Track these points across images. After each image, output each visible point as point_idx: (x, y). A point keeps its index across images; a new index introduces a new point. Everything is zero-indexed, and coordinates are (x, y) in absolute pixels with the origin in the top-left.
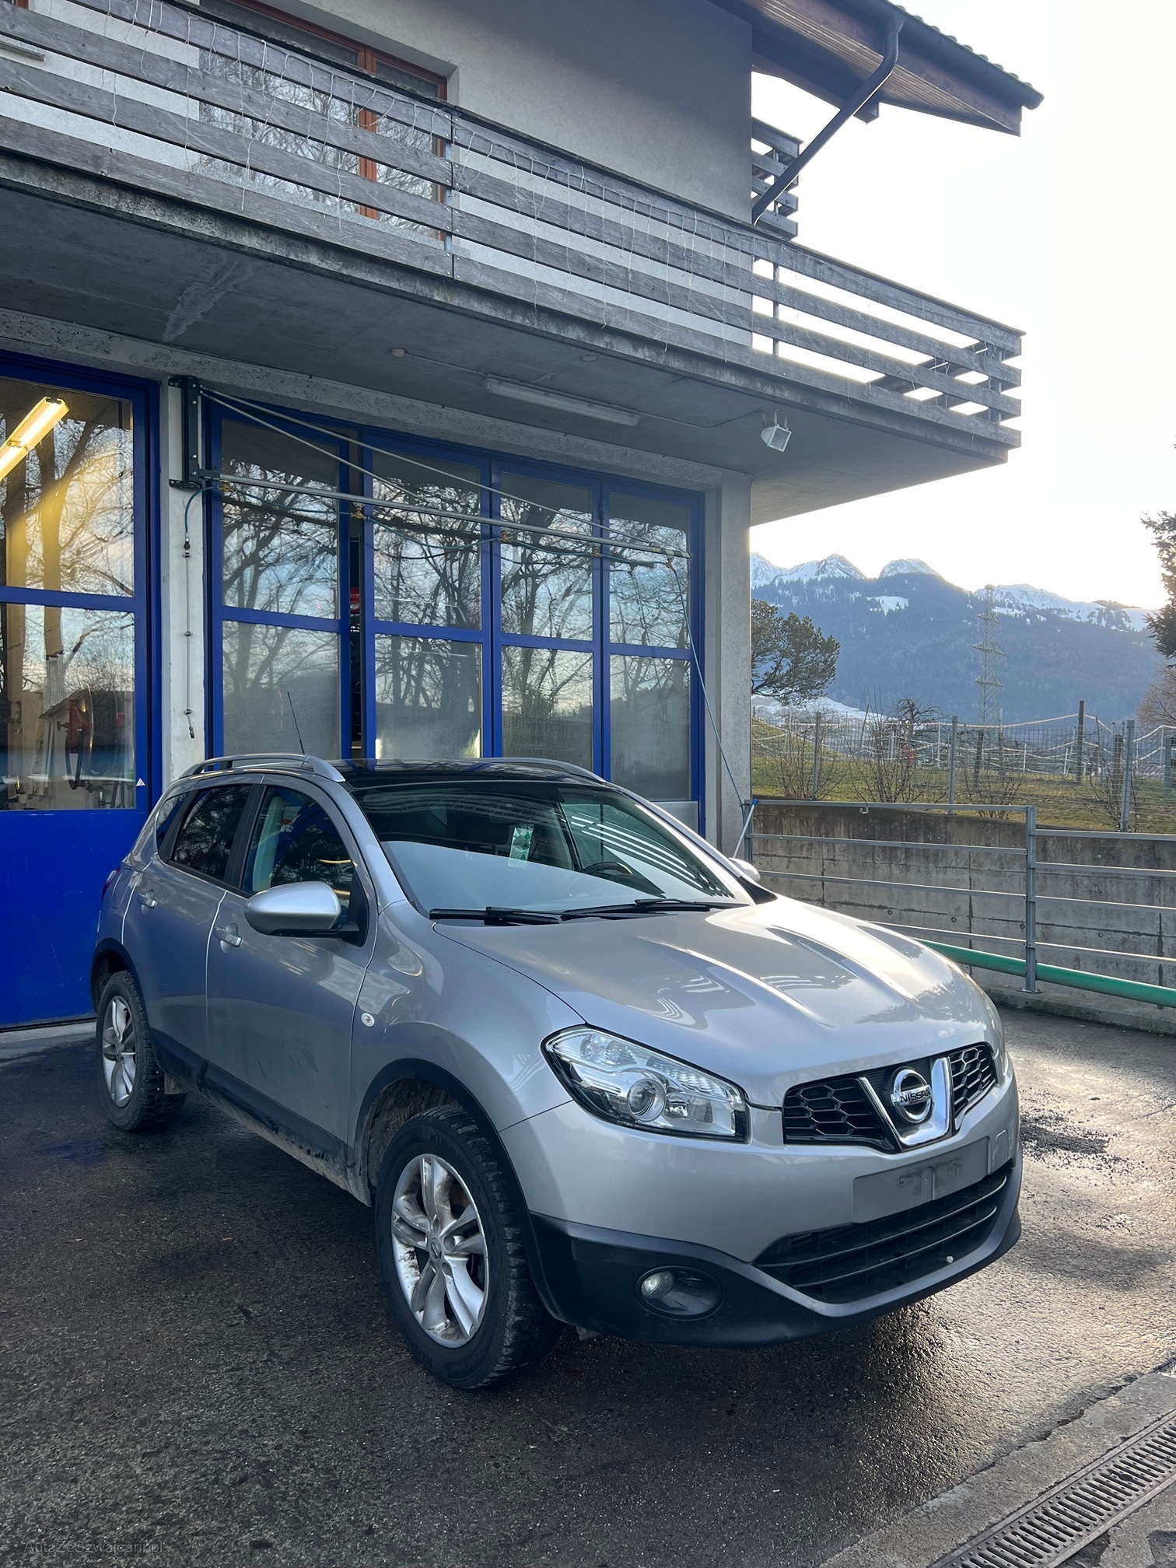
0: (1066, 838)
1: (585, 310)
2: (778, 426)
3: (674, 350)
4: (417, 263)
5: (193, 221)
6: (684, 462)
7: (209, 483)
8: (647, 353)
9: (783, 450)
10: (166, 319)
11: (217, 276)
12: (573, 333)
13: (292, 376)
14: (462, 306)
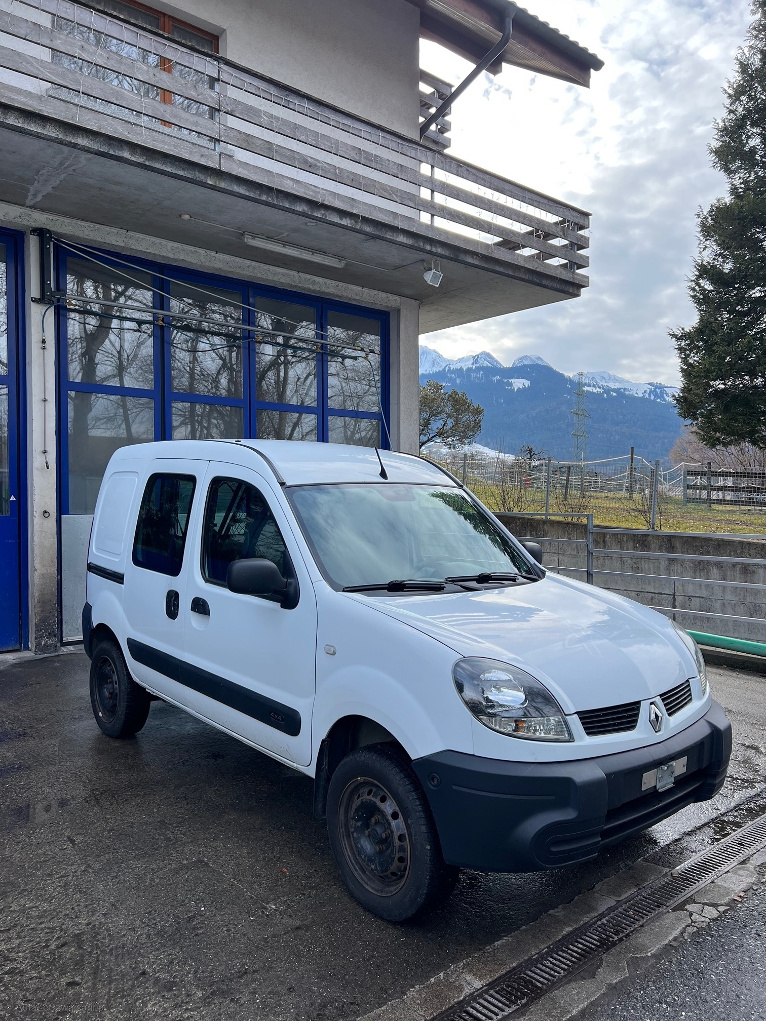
0: (617, 534)
1: (307, 192)
2: (434, 271)
3: (365, 220)
4: (196, 159)
5: (44, 127)
6: (375, 292)
7: (58, 300)
8: (349, 222)
9: (437, 286)
10: (28, 190)
11: (61, 164)
12: (300, 208)
13: (114, 230)
14: (226, 188)
